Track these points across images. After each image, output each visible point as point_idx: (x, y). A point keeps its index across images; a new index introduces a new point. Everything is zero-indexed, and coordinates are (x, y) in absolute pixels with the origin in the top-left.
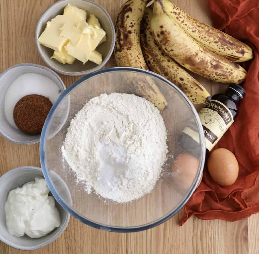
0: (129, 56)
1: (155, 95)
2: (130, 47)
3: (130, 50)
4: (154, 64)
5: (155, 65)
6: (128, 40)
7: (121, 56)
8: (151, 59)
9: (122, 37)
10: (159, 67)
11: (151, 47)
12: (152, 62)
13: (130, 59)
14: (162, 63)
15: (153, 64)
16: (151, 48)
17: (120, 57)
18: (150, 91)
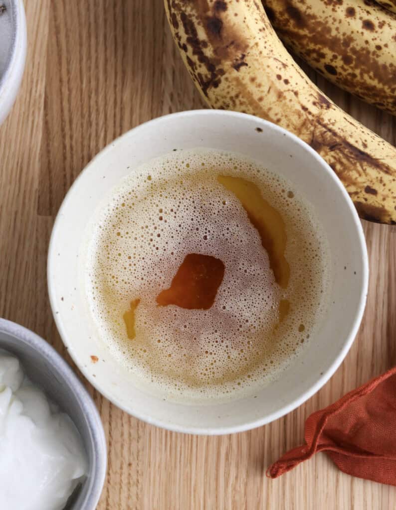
0: (251, 88)
1: (387, 178)
2: (244, 56)
3: (247, 65)
4: (350, 71)
5: (357, 72)
6: (225, 35)
7: (225, 97)
8: (335, 57)
9: (202, 35)
10: (371, 74)
11: (319, 20)
12: (342, 67)
13: (256, 97)
14: (378, 56)
15: (345, 70)
16: (319, 23)
17: (224, 103)
18: (364, 170)
